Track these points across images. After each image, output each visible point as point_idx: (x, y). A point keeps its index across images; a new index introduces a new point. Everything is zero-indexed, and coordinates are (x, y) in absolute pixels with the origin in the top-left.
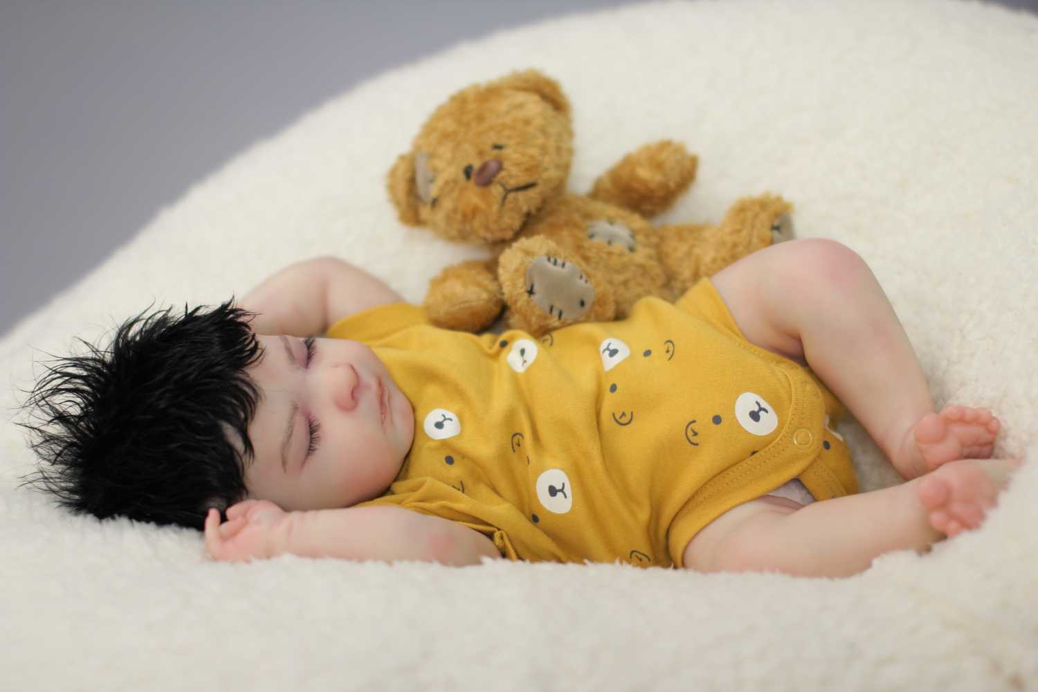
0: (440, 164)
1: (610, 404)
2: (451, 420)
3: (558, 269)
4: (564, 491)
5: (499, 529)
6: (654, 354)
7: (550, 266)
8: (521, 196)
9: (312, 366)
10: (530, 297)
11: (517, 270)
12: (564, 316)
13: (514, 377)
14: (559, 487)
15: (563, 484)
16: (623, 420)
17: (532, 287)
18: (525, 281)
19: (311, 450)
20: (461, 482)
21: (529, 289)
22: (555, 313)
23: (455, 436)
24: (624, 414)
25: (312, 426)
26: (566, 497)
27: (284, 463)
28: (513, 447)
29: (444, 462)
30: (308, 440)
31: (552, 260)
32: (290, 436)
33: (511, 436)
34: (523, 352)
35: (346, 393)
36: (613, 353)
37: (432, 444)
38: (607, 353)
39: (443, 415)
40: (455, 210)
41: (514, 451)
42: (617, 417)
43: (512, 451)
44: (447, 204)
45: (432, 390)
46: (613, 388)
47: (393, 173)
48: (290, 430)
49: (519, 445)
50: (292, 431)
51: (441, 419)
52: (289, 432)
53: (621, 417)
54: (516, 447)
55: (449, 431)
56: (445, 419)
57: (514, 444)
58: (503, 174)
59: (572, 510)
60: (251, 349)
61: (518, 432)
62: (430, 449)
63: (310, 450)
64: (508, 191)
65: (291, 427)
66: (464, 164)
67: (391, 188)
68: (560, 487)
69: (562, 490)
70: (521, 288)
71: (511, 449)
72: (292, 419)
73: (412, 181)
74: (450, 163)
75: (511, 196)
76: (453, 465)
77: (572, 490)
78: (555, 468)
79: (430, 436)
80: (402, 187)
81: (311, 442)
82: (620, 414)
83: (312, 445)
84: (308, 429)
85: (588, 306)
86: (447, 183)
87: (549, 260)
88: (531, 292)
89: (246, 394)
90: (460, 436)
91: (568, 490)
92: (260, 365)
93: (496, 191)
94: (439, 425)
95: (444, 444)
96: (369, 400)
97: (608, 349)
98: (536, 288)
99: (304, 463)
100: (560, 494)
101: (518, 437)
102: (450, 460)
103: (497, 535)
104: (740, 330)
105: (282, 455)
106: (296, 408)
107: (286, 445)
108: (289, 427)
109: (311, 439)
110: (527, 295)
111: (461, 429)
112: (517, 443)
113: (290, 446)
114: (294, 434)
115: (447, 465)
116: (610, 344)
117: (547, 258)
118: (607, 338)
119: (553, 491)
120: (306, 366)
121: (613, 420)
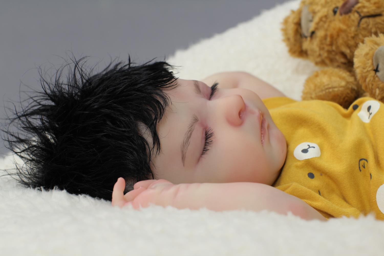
0: (317, 8)
2: (314, 147)
8: (371, 21)
9: (213, 99)
10: (376, 73)
11: (367, 54)
13: (362, 124)
17: (378, 67)
18: (373, 62)
20: (319, 191)
23: (316, 157)
27: (183, 158)
28: (360, 168)
29: (307, 176)
32: (189, 137)
33: (359, 160)
34: (369, 108)
35: (236, 113)
37: (299, 164)
39: (308, 145)
40: (325, 37)
41: (360, 171)
44: (320, 34)
45: (302, 131)
48: (190, 133)
49: (364, 167)
50: (191, 134)
51: (306, 147)
52: (189, 135)
54: (362, 168)
55: (312, 154)
56: (310, 147)
57: (361, 165)
58: (359, 5)
61: (364, 158)
62: (297, 167)
63: (204, 151)
64: (362, 18)
65: (190, 132)
66: (334, 6)
67: (285, 31)
70: (370, 67)
71: (358, 168)
72: (192, 126)
73: (299, 24)
74: (323, 6)
75: (364, 20)
76: (314, 179)
79: (298, 158)
80: (291, 28)
81: (205, 145)
83: (206, 147)
84: (204, 136)
86: (321, 20)
88: (376, 70)
89: (158, 102)
90: (320, 157)
93: (355, 17)
94: (305, 151)
95: (308, 163)
99: (199, 160)
101: (363, 161)
102: (311, 176)
105: (182, 152)
106: (196, 120)
107: (186, 143)
108: (189, 131)
109: (206, 143)
110: (373, 72)
111: (321, 154)
112: (363, 166)
113: (188, 145)
114: (192, 136)
115: (309, 179)
120: (209, 98)
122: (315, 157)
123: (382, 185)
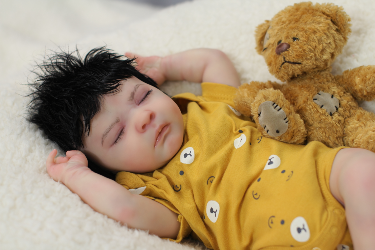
1: (255, 186)
2: (191, 156)
3: (275, 110)
4: (216, 213)
5: (181, 214)
6: (285, 174)
7: (272, 107)
9: (141, 105)
10: (258, 116)
11: (257, 102)
12: (268, 133)
14: (214, 210)
15: (217, 210)
17: (260, 114)
18: (258, 109)
19: (116, 142)
20: (181, 185)
21: (259, 113)
22: (266, 130)
24: (256, 194)
25: (122, 132)
26: (215, 216)
27: (102, 142)
28: (208, 182)
30: (116, 137)
31: (275, 105)
32: (108, 132)
33: (209, 177)
34: (241, 140)
36: (271, 163)
37: (178, 162)
38: (269, 161)
39: (191, 152)
41: (208, 184)
42: (254, 193)
43: (207, 184)
46: (259, 180)
47: (261, 26)
48: (109, 130)
50: (109, 131)
51: (188, 153)
52: (108, 131)
53: (255, 194)
55: (187, 161)
56: (190, 154)
58: (286, 52)
59: (215, 223)
60: (111, 87)
61: (214, 176)
62: (177, 164)
64: (285, 62)
65: (110, 128)
69: (215, 212)
70: (256, 111)
76: (182, 176)
77: (219, 215)
78: (217, 201)
79: (180, 158)
81: (117, 139)
83: (117, 140)
84: (119, 132)
85: (281, 134)
86: (270, 44)
87: (273, 104)
90: (189, 165)
92: (113, 96)
93: (281, 59)
94: (186, 155)
95: (182, 164)
96: (152, 132)
97: (270, 160)
98: (261, 115)
99: (112, 145)
100: (214, 213)
101: (213, 178)
102: (181, 173)
103: (180, 216)
105: (102, 139)
106: (118, 121)
107: (105, 135)
108: (109, 128)
109: (118, 137)
110: (258, 115)
111: (193, 162)
112: (211, 181)
113: (106, 137)
114: (110, 132)
115: (179, 175)
116: (273, 158)
117: (273, 103)
118: (274, 154)
119: (212, 211)
120: (139, 103)
121: (252, 194)
122: (186, 163)
123: (211, 200)
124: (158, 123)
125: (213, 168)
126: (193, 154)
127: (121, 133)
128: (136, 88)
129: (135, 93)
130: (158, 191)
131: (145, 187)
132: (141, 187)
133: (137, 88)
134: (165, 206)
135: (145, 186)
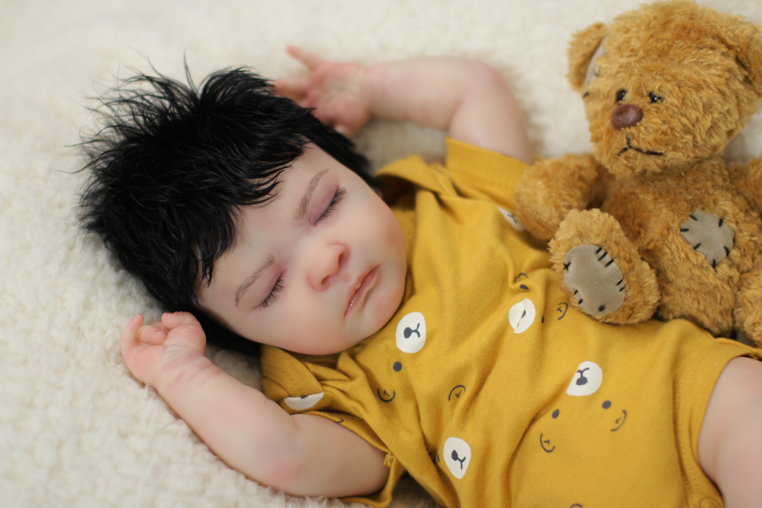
1: (545, 423)
2: (419, 336)
3: (600, 265)
4: (463, 463)
5: (392, 454)
6: (610, 410)
7: (595, 258)
9: (320, 226)
12: (582, 304)
14: (461, 457)
15: (465, 458)
16: (545, 445)
17: (569, 264)
18: (565, 256)
19: (265, 303)
20: (394, 391)
21: (566, 264)
22: (577, 297)
24: (548, 442)
25: (278, 284)
26: (461, 468)
27: (237, 299)
28: (451, 395)
29: (392, 365)
30: (267, 294)
31: (601, 253)
32: (249, 285)
33: (454, 386)
34: (524, 314)
36: (582, 381)
37: (391, 344)
38: (578, 376)
39: (418, 326)
41: (449, 399)
42: (543, 439)
46: (556, 414)
47: (583, 35)
48: (252, 279)
49: (458, 396)
50: (253, 282)
51: (414, 327)
52: (250, 282)
53: (545, 442)
54: (454, 395)
56: (416, 331)
59: (460, 480)
61: (464, 385)
62: (388, 347)
64: (630, 147)
65: (255, 278)
66: (622, 86)
68: (462, 459)
69: (462, 461)
70: (563, 258)
71: (448, 394)
72: (259, 271)
75: (632, 153)
76: (398, 373)
77: (468, 468)
78: (467, 441)
79: (395, 337)
81: (269, 297)
82: (546, 440)
83: (268, 299)
84: (273, 284)
85: (607, 312)
87: (598, 251)
88: (567, 267)
91: (466, 464)
92: (262, 208)
93: (621, 138)
94: (408, 333)
96: (340, 290)
97: (581, 372)
98: (570, 268)
100: (458, 462)
101: (462, 388)
102: (398, 367)
103: (389, 457)
104: (697, 445)
105: (237, 294)
106: (270, 262)
107: (243, 289)
108: (253, 278)
109: (271, 294)
110: (563, 267)
111: (422, 349)
112: (458, 394)
113: (245, 293)
114: (254, 284)
115: (393, 370)
116: (588, 369)
117: (597, 248)
118: (591, 361)
119: (455, 456)
120: (315, 221)
121: (539, 439)
123: (454, 437)
124: (354, 270)
125: (463, 371)
126: (423, 330)
127: (277, 286)
128: (311, 188)
129: (309, 199)
130: (348, 404)
131: (321, 395)
132: (313, 394)
133: (314, 187)
134: (361, 437)
135: (321, 392)
